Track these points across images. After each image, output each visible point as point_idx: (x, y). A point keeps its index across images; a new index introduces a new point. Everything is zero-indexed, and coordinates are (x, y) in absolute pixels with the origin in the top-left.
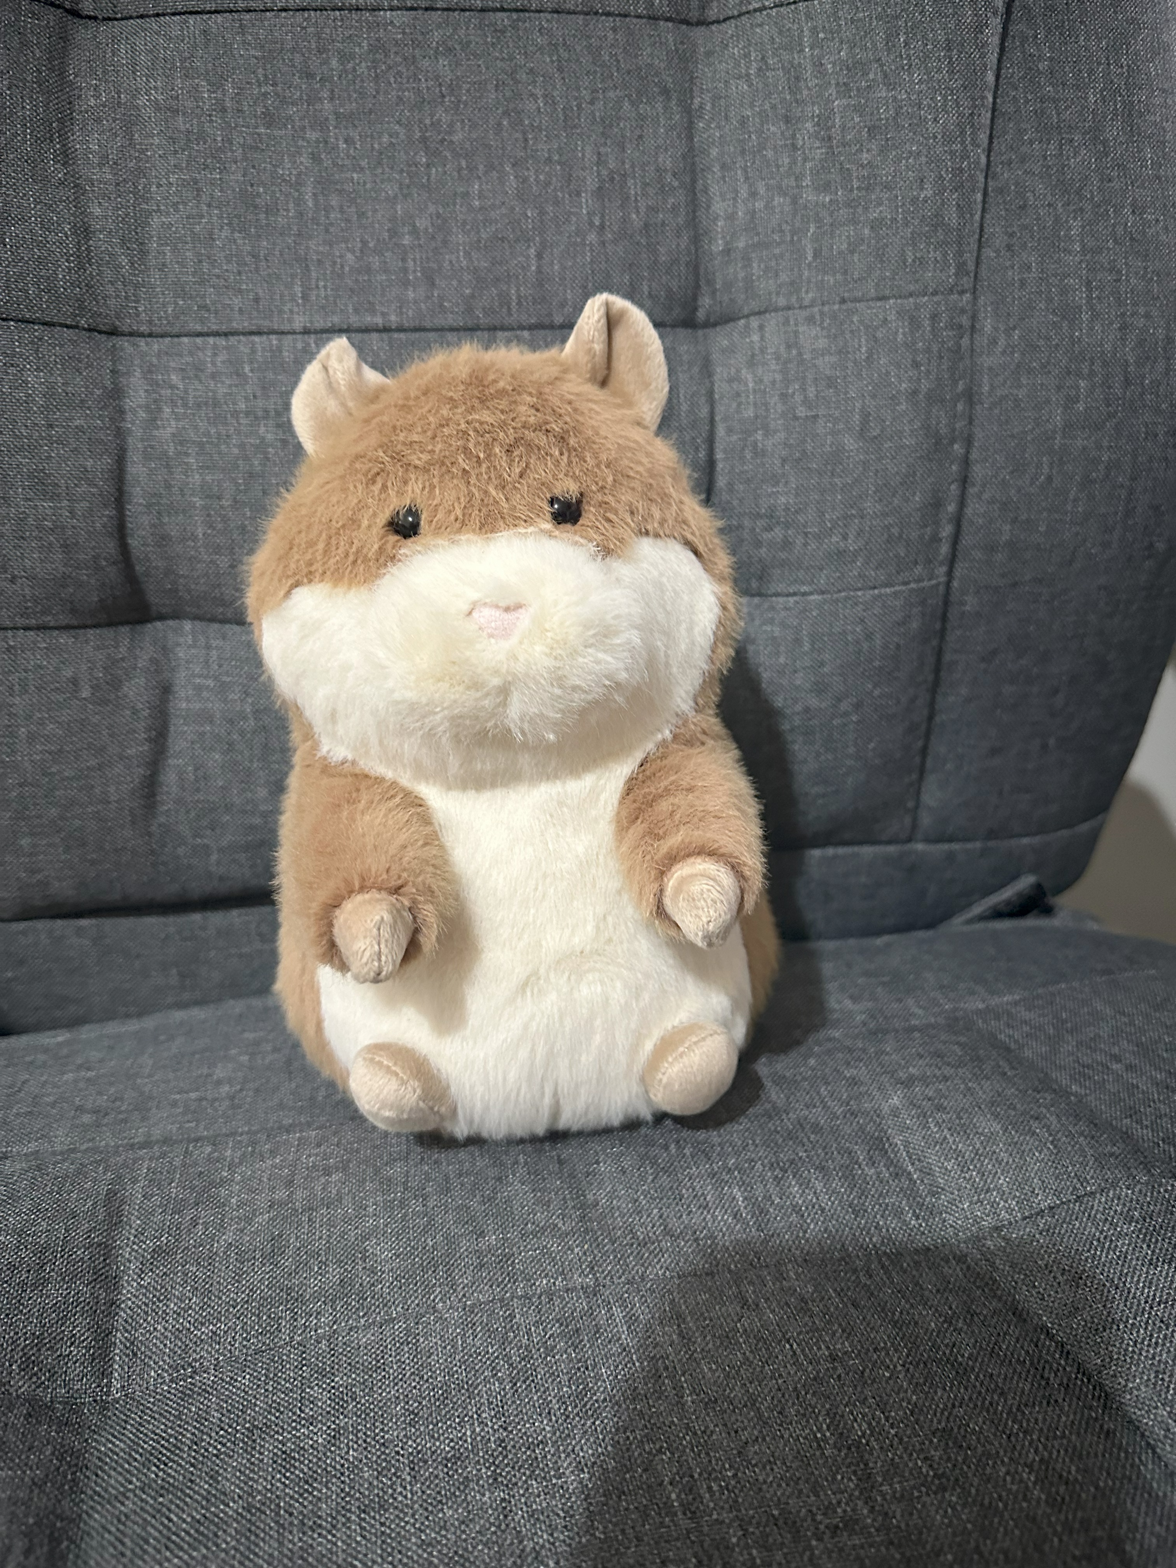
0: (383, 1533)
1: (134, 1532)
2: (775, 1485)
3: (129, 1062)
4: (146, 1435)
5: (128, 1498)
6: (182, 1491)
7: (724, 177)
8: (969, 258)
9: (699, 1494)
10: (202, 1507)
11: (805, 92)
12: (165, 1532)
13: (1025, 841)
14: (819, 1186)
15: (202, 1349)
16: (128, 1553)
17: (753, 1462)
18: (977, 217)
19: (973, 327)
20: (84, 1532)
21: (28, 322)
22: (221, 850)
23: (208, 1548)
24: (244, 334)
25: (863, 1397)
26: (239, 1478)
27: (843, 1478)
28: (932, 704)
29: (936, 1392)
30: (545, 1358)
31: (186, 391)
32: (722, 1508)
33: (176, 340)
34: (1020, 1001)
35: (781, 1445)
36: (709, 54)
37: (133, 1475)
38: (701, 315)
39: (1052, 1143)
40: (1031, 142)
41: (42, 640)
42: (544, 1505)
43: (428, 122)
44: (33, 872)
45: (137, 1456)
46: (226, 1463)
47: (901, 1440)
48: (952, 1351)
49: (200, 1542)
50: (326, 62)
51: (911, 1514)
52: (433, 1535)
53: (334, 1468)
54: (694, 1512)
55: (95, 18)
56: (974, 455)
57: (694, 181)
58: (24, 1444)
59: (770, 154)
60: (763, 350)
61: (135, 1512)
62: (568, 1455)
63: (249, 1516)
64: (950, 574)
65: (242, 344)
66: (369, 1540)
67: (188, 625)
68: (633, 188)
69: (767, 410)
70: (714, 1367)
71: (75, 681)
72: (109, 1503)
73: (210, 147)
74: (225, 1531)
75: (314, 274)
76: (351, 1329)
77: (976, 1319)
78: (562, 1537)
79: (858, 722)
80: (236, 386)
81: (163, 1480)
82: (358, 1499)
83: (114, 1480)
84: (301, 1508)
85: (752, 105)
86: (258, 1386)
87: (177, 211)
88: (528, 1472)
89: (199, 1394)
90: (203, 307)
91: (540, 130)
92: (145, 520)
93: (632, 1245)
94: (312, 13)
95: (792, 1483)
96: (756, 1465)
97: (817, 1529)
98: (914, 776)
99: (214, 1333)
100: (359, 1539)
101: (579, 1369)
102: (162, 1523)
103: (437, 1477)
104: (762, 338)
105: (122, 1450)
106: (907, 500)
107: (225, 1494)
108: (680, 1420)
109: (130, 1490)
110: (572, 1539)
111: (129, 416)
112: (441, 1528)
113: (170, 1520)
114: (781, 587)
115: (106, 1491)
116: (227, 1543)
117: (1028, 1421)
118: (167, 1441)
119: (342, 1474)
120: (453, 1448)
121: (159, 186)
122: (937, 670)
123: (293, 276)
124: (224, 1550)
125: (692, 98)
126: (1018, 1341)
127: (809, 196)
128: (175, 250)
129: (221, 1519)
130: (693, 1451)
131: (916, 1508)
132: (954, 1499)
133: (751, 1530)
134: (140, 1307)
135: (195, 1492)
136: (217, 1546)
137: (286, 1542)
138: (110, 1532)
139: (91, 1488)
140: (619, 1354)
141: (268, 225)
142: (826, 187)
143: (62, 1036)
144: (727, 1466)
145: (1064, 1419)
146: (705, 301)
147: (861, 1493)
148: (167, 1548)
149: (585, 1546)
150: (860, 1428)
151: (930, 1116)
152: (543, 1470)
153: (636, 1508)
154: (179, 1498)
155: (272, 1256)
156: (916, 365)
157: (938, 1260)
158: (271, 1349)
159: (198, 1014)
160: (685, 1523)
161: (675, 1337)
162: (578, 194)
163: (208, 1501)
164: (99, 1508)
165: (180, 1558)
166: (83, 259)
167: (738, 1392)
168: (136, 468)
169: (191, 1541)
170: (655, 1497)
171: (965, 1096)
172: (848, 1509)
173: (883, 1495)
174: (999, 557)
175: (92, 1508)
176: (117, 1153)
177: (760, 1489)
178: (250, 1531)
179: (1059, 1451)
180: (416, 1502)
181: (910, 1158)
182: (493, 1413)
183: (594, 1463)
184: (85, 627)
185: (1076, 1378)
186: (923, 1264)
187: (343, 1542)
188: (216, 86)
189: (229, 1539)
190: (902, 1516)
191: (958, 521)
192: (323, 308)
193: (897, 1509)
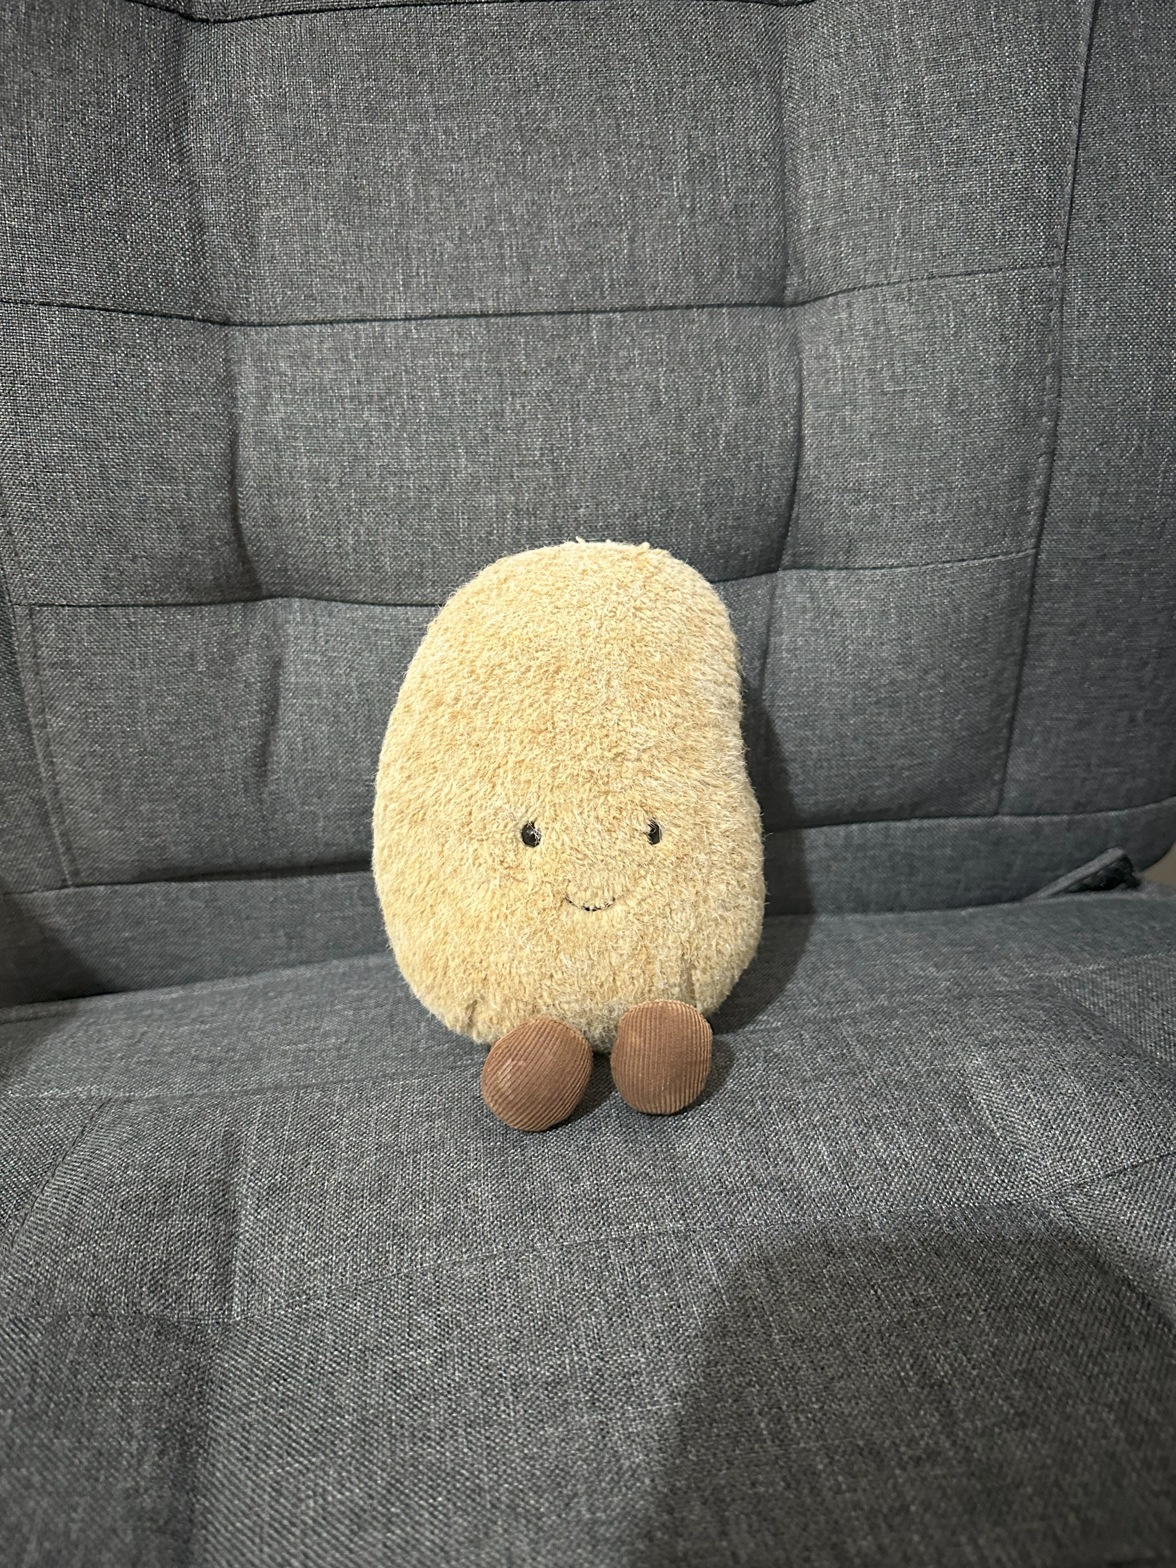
0: (488, 1446)
1: (258, 1438)
2: (860, 1418)
3: (240, 1016)
4: (266, 1353)
5: (251, 1409)
6: (300, 1403)
7: (813, 156)
8: (1059, 231)
9: (787, 1425)
10: (320, 1418)
11: (895, 69)
12: (286, 1439)
13: (1113, 814)
14: (903, 1141)
15: (315, 1278)
16: (253, 1457)
17: (839, 1396)
18: (1068, 189)
19: (1062, 299)
20: (211, 1438)
21: (147, 314)
22: (327, 817)
23: (326, 1455)
24: (348, 322)
25: (945, 1340)
26: (353, 1393)
27: (925, 1414)
28: (1019, 677)
29: (1017, 1336)
30: (639, 1296)
31: (294, 378)
32: (809, 1437)
33: (284, 328)
34: (1105, 970)
35: (866, 1382)
36: (797, 35)
37: (255, 1389)
38: (789, 294)
39: (1135, 1104)
40: (1124, 112)
41: (161, 617)
42: (640, 1428)
43: (523, 111)
44: (152, 836)
45: (258, 1372)
46: (340, 1380)
47: (982, 1380)
48: (1033, 1298)
49: (319, 1449)
50: (426, 55)
51: (992, 1448)
52: (535, 1450)
53: (441, 1386)
54: (782, 1441)
55: (207, 21)
56: (1062, 428)
57: (783, 162)
58: (154, 1358)
59: (859, 132)
60: (851, 327)
61: (258, 1422)
62: (662, 1385)
63: (363, 1428)
64: (1037, 546)
65: (347, 332)
66: (475, 1452)
67: (296, 603)
68: (723, 170)
69: (855, 386)
70: (801, 1308)
71: (192, 656)
72: (234, 1413)
73: (316, 142)
74: (341, 1440)
75: (415, 263)
76: (454, 1264)
77: (1057, 1269)
78: (657, 1458)
79: (945, 694)
80: (341, 372)
81: (283, 1393)
82: (464, 1415)
83: (238, 1393)
84: (411, 1422)
85: (841, 84)
86: (369, 1312)
87: (285, 204)
88: (624, 1399)
89: (314, 1319)
90: (311, 297)
91: (633, 116)
92: (257, 502)
93: (721, 1193)
94: (413, 8)
95: (876, 1417)
96: (841, 1399)
97: (901, 1459)
98: (1002, 749)
99: (327, 1264)
100: (466, 1450)
101: (671, 1307)
102: (283, 1432)
103: (538, 1398)
104: (850, 315)
105: (244, 1366)
106: (995, 474)
107: (340, 1407)
108: (769, 1356)
109: (253, 1402)
110: (666, 1460)
111: (240, 403)
112: (543, 1444)
113: (291, 1429)
114: (868, 561)
115: (231, 1403)
116: (344, 1451)
117: (1109, 1364)
118: (286, 1359)
119: (449, 1392)
120: (553, 1373)
121: (268, 181)
122: (1025, 643)
123: (397, 264)
124: (340, 1457)
125: (782, 79)
126: (1099, 1290)
127: (898, 173)
128: (283, 242)
129: (338, 1429)
130: (781, 1384)
131: (997, 1444)
132: (1034, 1435)
133: (837, 1458)
134: (257, 1239)
135: (313, 1405)
136: (335, 1453)
137: (398, 1451)
138: (235, 1439)
139: (217, 1400)
140: (710, 1294)
141: (370, 216)
142: (915, 164)
143: (177, 993)
144: (814, 1399)
145: (1144, 1363)
146: (794, 280)
147: (944, 1428)
148: (289, 1454)
149: (678, 1467)
150: (942, 1369)
151: (1014, 1077)
152: (638, 1397)
153: (728, 1435)
154: (298, 1410)
155: (380, 1194)
156: (1004, 339)
157: (1020, 1215)
158: (379, 1280)
159: (304, 972)
160: (775, 1450)
161: (763, 1280)
162: (670, 178)
163: (325, 1413)
164: (224, 1417)
165: (300, 1463)
166: (197, 254)
167: (824, 1332)
168: (248, 453)
169: (311, 1448)
170: (744, 1425)
171: (1049, 1058)
172: (931, 1442)
173: (965, 1431)
174: (1087, 529)
175: (218, 1417)
176: (232, 1098)
177: (846, 1422)
178: (364, 1440)
179: (1138, 1394)
180: (519, 1420)
181: (993, 1116)
182: (590, 1344)
183: (687, 1393)
184: (200, 604)
185: (1157, 1328)
186: (1006, 1217)
187: (451, 1453)
188: (322, 82)
189: (345, 1447)
190: (983, 1450)
191: (1046, 495)
192: (424, 295)
193: (979, 1444)
